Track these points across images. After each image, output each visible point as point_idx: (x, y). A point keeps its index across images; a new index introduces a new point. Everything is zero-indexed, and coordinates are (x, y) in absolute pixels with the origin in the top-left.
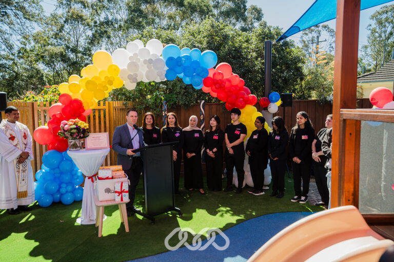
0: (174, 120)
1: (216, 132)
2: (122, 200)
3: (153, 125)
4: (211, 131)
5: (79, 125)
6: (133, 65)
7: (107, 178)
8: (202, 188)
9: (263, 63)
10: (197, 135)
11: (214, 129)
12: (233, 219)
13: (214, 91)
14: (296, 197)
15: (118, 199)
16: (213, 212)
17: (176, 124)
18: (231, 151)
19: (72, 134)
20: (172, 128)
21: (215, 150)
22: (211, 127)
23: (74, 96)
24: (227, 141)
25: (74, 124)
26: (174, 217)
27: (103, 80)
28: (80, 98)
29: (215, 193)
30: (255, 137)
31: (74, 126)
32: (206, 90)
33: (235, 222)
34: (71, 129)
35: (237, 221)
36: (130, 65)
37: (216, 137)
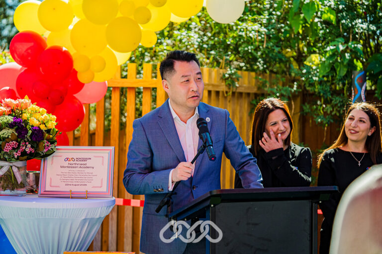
5: (25, 116)
20: (358, 155)
25: (12, 112)
28: (66, 47)
31: (10, 119)
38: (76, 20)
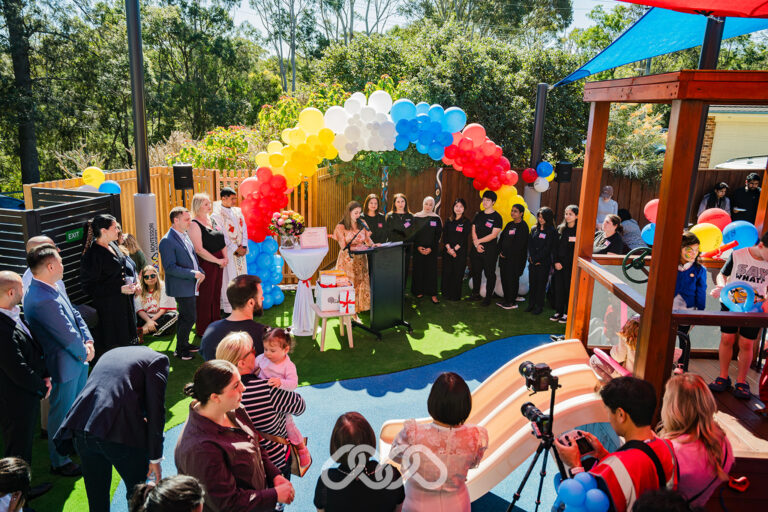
0: (404, 203)
1: (460, 221)
2: (347, 311)
3: (376, 211)
4: (454, 220)
5: (294, 218)
6: (353, 130)
7: (331, 286)
8: (436, 294)
9: (532, 114)
10: (433, 224)
11: (458, 217)
12: (472, 340)
13: (459, 165)
14: (556, 315)
15: (343, 310)
16: (449, 329)
17: (405, 209)
18: (480, 249)
19: (287, 230)
20: (401, 215)
21: (457, 247)
22: (455, 215)
23: (276, 172)
24: (474, 235)
25: (289, 217)
26: (403, 334)
27: (313, 149)
28: (283, 174)
29: (452, 303)
30: (512, 232)
31: (290, 221)
32: (448, 162)
33: (473, 343)
34: (286, 224)
35: (477, 342)
36: (348, 131)
37: (459, 229)
38: (286, 162)
